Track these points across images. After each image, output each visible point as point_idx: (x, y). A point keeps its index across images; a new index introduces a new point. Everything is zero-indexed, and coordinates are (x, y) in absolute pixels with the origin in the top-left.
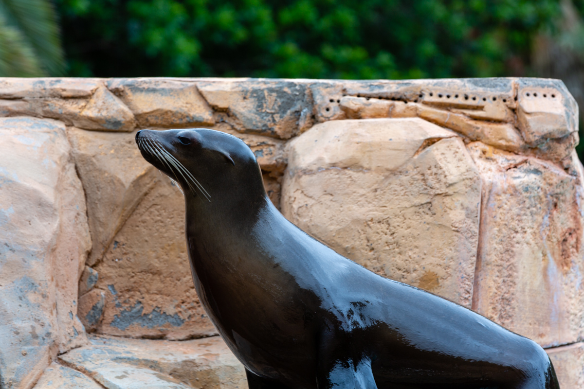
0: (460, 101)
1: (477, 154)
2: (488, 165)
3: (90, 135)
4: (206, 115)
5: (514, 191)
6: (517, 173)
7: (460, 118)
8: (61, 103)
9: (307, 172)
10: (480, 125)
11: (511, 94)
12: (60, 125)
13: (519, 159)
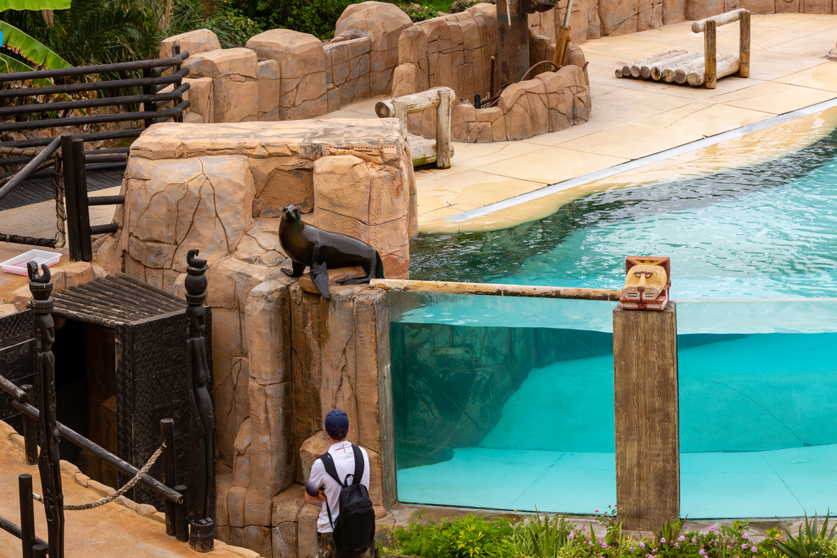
0: (365, 149)
1: (370, 166)
2: (373, 170)
3: (255, 160)
4: (290, 153)
5: (381, 177)
6: (382, 172)
7: (365, 155)
8: (246, 150)
9: (318, 174)
10: (371, 157)
11: (380, 147)
12: (246, 157)
13: (383, 167)
